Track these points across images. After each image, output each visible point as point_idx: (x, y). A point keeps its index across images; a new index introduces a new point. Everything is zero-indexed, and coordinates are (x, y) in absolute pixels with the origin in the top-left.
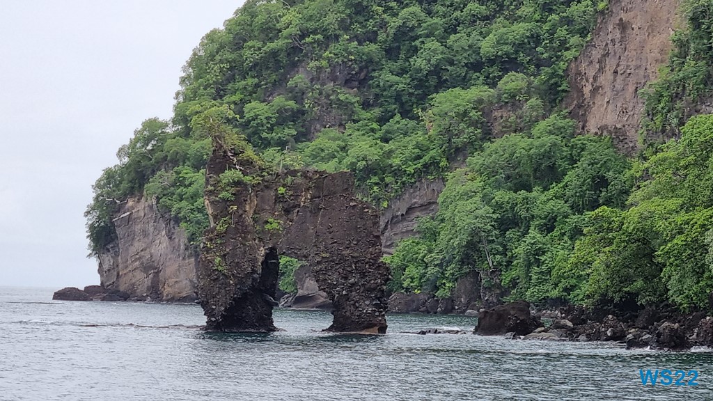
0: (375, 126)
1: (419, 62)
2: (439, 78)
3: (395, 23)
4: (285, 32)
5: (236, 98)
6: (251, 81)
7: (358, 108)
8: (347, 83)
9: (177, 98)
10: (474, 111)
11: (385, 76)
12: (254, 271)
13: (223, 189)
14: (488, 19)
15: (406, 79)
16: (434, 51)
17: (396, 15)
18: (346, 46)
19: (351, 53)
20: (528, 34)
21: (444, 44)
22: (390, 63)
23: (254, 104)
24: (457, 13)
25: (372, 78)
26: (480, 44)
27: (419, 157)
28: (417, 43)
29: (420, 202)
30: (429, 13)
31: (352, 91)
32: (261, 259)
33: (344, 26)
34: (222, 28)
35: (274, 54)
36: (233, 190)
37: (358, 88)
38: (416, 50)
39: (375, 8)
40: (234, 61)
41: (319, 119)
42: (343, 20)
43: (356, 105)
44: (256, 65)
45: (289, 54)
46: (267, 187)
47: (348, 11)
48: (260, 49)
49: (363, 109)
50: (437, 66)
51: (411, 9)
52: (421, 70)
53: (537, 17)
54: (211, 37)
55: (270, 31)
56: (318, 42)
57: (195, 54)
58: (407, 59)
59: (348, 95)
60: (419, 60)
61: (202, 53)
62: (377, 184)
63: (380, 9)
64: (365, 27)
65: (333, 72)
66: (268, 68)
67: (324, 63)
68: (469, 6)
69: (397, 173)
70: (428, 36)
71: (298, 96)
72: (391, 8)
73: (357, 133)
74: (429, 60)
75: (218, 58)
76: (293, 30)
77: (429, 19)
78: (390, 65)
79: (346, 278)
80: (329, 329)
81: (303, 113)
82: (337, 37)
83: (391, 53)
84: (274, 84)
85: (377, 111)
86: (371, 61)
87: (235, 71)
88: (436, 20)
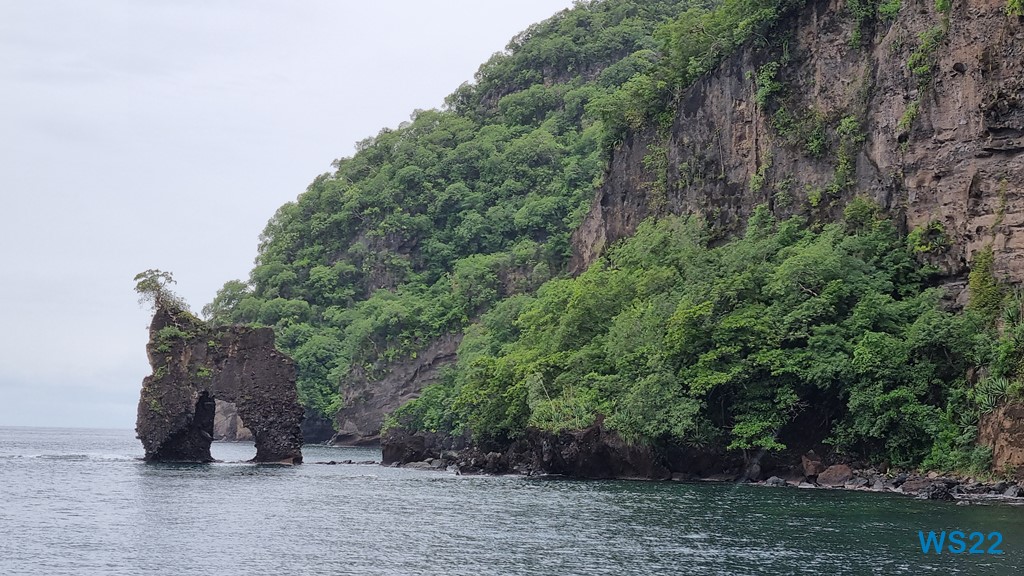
0: (423, 287)
1: (462, 231)
2: (479, 245)
3: (442, 196)
4: (347, 205)
5: (304, 262)
6: (317, 248)
7: (409, 271)
8: (401, 249)
9: (257, 262)
10: (490, 275)
11: (433, 244)
12: (187, 412)
13: (162, 342)
14: (523, 193)
15: (451, 246)
16: (475, 221)
17: (443, 190)
18: (400, 216)
19: (403, 223)
20: (556, 207)
21: (483, 215)
22: (438, 232)
23: (318, 268)
24: (497, 189)
25: (423, 245)
26: (514, 215)
27: (444, 314)
28: (461, 214)
29: (445, 353)
30: (473, 189)
31: (403, 256)
32: (195, 401)
33: (398, 200)
34: (296, 201)
35: (338, 224)
36: (171, 343)
37: (410, 254)
38: (459, 221)
39: (426, 184)
40: (303, 230)
41: (375, 281)
42: (397, 195)
43: (408, 268)
44: (322, 233)
45: (350, 224)
46: (200, 341)
47: (402, 187)
48: (325, 219)
49: (414, 271)
50: (476, 235)
51: (457, 185)
52: (463, 237)
53: (564, 191)
54: (285, 209)
55: (334, 204)
56: (375, 213)
57: (270, 225)
58: (452, 229)
59: (401, 260)
60: (462, 229)
61: (276, 223)
62: (408, 338)
63: (430, 185)
64: (416, 200)
65: (388, 239)
66: (332, 237)
67: (380, 232)
68: (506, 183)
69: (425, 328)
70: (471, 208)
71: (357, 260)
72: (440, 184)
73: (407, 293)
74: (471, 229)
75: (289, 227)
76: (354, 203)
77: (471, 194)
78: (438, 233)
79: (266, 417)
80: (253, 460)
81: (361, 275)
82: (392, 210)
83: (439, 223)
84: (337, 250)
85: (425, 274)
86: (420, 230)
87: (305, 238)
88: (478, 195)
